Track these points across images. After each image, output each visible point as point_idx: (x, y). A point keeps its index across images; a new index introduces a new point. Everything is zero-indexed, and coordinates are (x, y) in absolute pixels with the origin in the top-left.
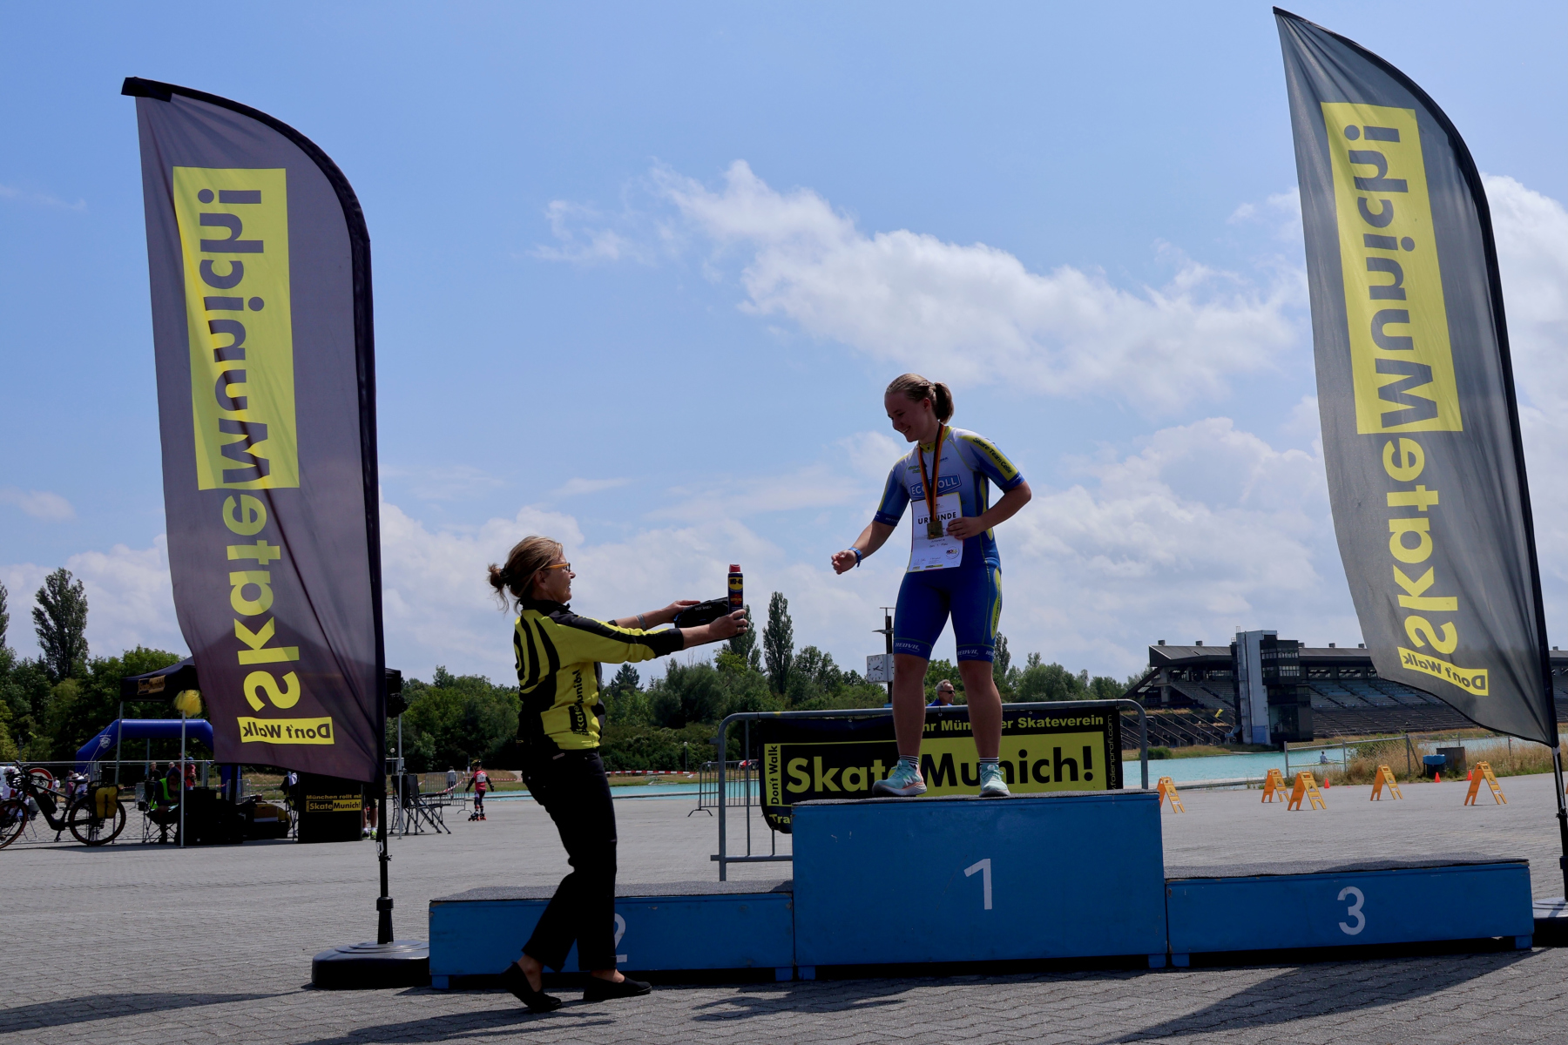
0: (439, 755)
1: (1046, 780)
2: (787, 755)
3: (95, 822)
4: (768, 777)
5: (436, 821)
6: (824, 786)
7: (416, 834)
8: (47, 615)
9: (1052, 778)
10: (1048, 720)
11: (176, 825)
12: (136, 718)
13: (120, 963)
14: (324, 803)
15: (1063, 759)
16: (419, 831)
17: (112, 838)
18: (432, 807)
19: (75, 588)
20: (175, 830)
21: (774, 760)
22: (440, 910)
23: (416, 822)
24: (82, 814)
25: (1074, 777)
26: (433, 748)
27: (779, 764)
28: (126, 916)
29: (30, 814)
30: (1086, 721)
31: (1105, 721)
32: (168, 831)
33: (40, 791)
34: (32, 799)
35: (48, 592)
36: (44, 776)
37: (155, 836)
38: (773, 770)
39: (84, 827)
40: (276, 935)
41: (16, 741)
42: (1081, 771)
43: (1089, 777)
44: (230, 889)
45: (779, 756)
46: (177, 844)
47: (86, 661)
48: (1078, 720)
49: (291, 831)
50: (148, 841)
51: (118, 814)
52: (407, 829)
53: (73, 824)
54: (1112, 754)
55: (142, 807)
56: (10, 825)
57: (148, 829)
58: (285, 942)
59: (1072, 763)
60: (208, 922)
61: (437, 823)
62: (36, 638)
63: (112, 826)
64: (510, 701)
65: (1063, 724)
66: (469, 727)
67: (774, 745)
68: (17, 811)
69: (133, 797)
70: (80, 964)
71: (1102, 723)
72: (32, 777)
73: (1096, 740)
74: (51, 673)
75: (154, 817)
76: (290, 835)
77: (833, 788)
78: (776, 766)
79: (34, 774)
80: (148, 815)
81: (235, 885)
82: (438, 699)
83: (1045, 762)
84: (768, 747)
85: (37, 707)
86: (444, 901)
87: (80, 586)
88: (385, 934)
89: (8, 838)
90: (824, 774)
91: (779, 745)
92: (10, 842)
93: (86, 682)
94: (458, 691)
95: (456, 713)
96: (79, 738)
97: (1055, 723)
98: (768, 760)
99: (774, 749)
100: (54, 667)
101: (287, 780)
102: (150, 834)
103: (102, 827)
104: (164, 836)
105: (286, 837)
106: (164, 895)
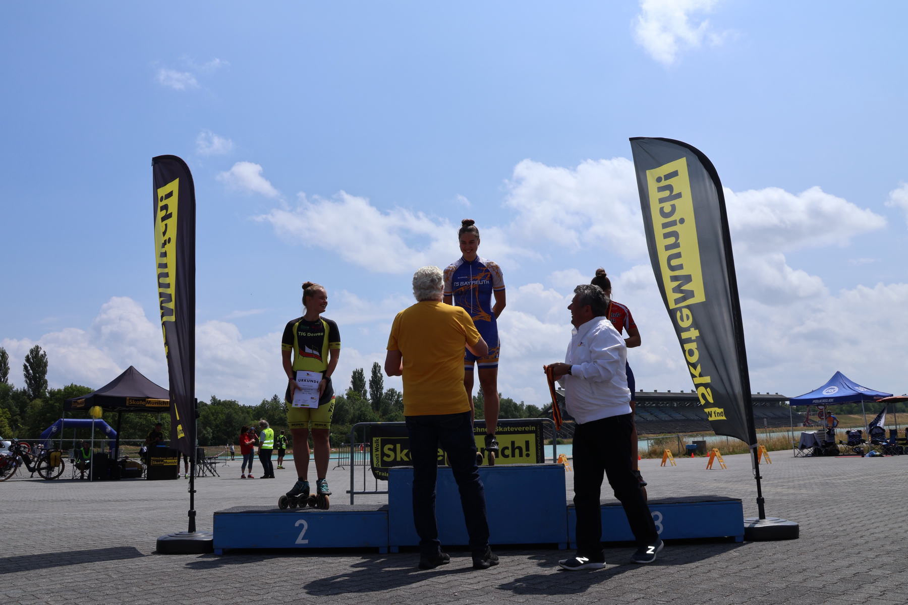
0: (213, 438)
1: (507, 456)
2: (384, 443)
3: (50, 469)
4: (374, 453)
5: (212, 471)
6: (401, 458)
7: (203, 477)
8: (29, 368)
9: (510, 455)
10: (509, 428)
11: (88, 471)
12: (69, 418)
13: (63, 539)
14: (159, 461)
15: (516, 446)
16: (204, 475)
17: (58, 476)
18: (211, 464)
19: (42, 355)
20: (88, 473)
22: (219, 517)
23: (203, 471)
24: (44, 464)
25: (521, 455)
26: (211, 434)
27: (380, 447)
28: (65, 516)
29: (19, 464)
30: (527, 429)
31: (536, 428)
32: (85, 473)
33: (24, 453)
34: (20, 457)
35: (30, 357)
36: (26, 446)
37: (78, 476)
38: (377, 450)
39: (44, 471)
40: (138, 526)
41: (12, 428)
42: (524, 452)
43: (528, 455)
44: (113, 503)
45: (380, 444)
46: (89, 480)
47: (46, 390)
48: (523, 428)
49: (143, 474)
50: (75, 478)
51: (61, 465)
52: (199, 474)
53: (39, 469)
54: (539, 445)
55: (72, 462)
56: (10, 469)
57: (75, 472)
58: (143, 530)
59: (520, 448)
60: (105, 519)
61: (213, 471)
62: (24, 379)
63: (58, 470)
64: (248, 413)
65: (516, 430)
66: (228, 425)
67: (377, 438)
68: (13, 463)
69: (67, 456)
70: (44, 539)
71: (534, 429)
72: (21, 446)
73: (532, 438)
74: (29, 396)
75: (78, 466)
76: (142, 476)
77: (406, 459)
78: (378, 448)
79: (21, 445)
80: (75, 465)
81: (117, 501)
82: (214, 411)
83: (507, 448)
84: (374, 439)
85: (22, 412)
86: (221, 513)
87: (45, 354)
88: (192, 528)
89: (8, 475)
90: (401, 451)
91: (380, 438)
92: (9, 478)
93: (46, 400)
94: (223, 407)
95: (222, 418)
96: (42, 427)
97: (512, 429)
98: (374, 445)
99: (378, 440)
100: (31, 393)
101: (142, 450)
102: (76, 474)
103: (53, 471)
104: (82, 476)
105: (141, 477)
106: (83, 505)
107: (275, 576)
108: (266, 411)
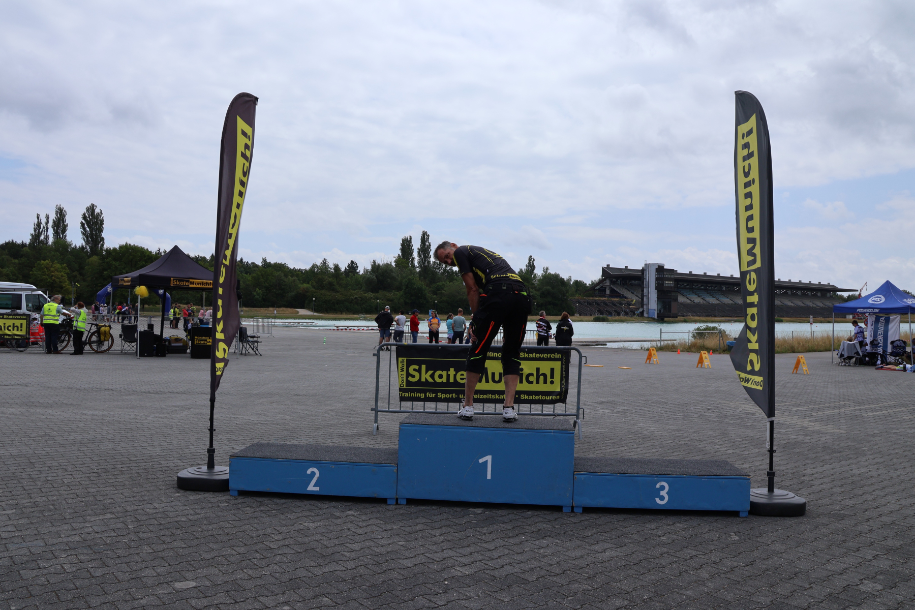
1: (532, 383)
2: (409, 364)
3: (100, 342)
6: (426, 378)
8: (86, 226)
9: (535, 382)
10: (534, 354)
14: (203, 340)
15: (540, 373)
17: (107, 350)
19: (98, 213)
24: (94, 338)
25: (545, 382)
30: (553, 356)
31: (562, 356)
38: (403, 369)
39: (95, 344)
42: (549, 380)
43: (552, 383)
45: (406, 363)
47: (103, 248)
48: (549, 355)
49: (188, 353)
50: (122, 352)
51: (110, 339)
53: (90, 343)
54: (564, 372)
55: (121, 336)
57: (123, 345)
59: (545, 375)
63: (107, 344)
64: (298, 275)
65: (542, 357)
66: (277, 287)
71: (560, 357)
73: (557, 365)
77: (430, 380)
78: (404, 367)
83: (532, 374)
84: (400, 361)
85: (81, 268)
87: (101, 212)
88: (211, 464)
90: (426, 373)
91: (405, 359)
93: (102, 258)
97: (538, 356)
98: (400, 365)
100: (89, 250)
103: (103, 345)
106: (124, 397)
107: (280, 536)
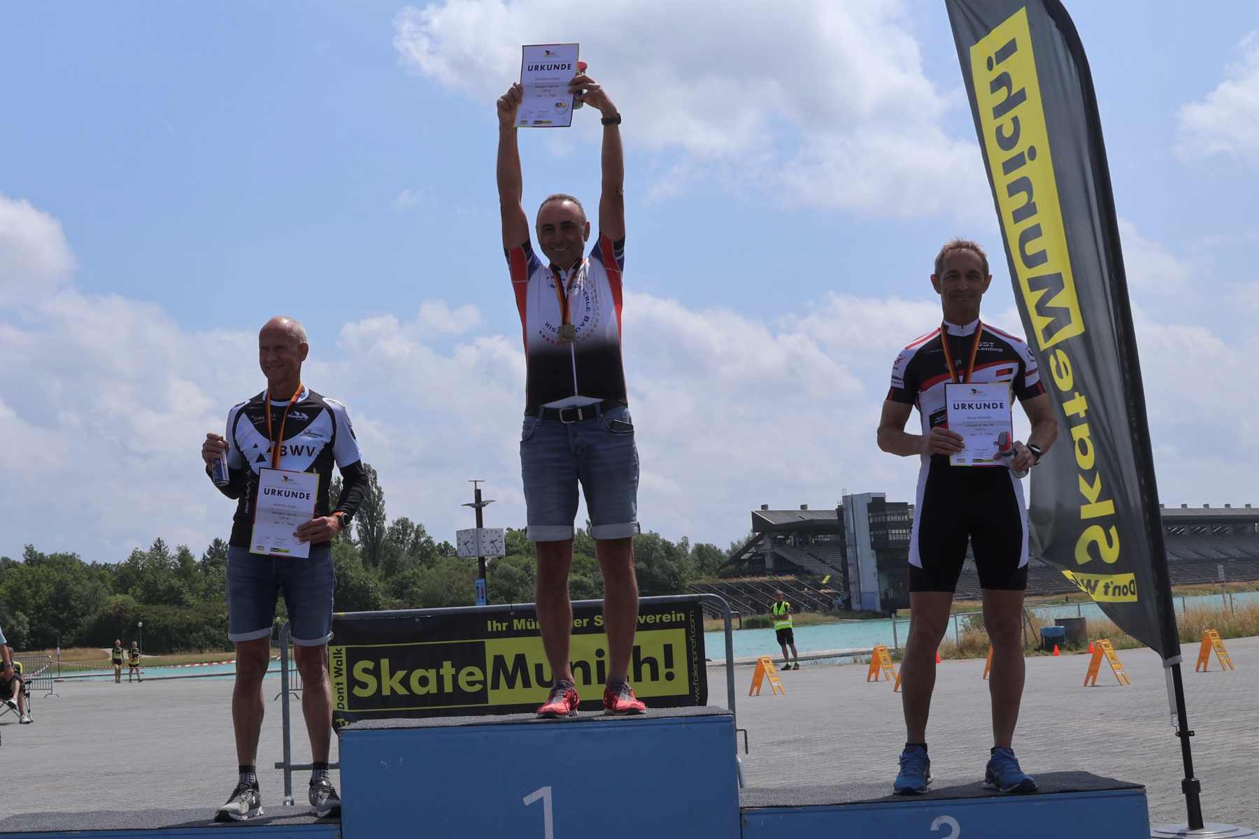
0: (32, 633)
2: (353, 658)
6: (392, 689)
15: (642, 658)
21: (339, 663)
25: (655, 677)
27: (344, 667)
30: (666, 618)
31: (686, 617)
38: (337, 674)
42: (662, 671)
43: (670, 677)
45: (344, 659)
48: (658, 617)
54: (694, 653)
59: (652, 662)
64: (102, 578)
66: (60, 605)
67: (338, 648)
71: (683, 619)
73: (677, 638)
78: (341, 670)
90: (392, 675)
91: (344, 648)
99: (339, 652)
108: (139, 575)
